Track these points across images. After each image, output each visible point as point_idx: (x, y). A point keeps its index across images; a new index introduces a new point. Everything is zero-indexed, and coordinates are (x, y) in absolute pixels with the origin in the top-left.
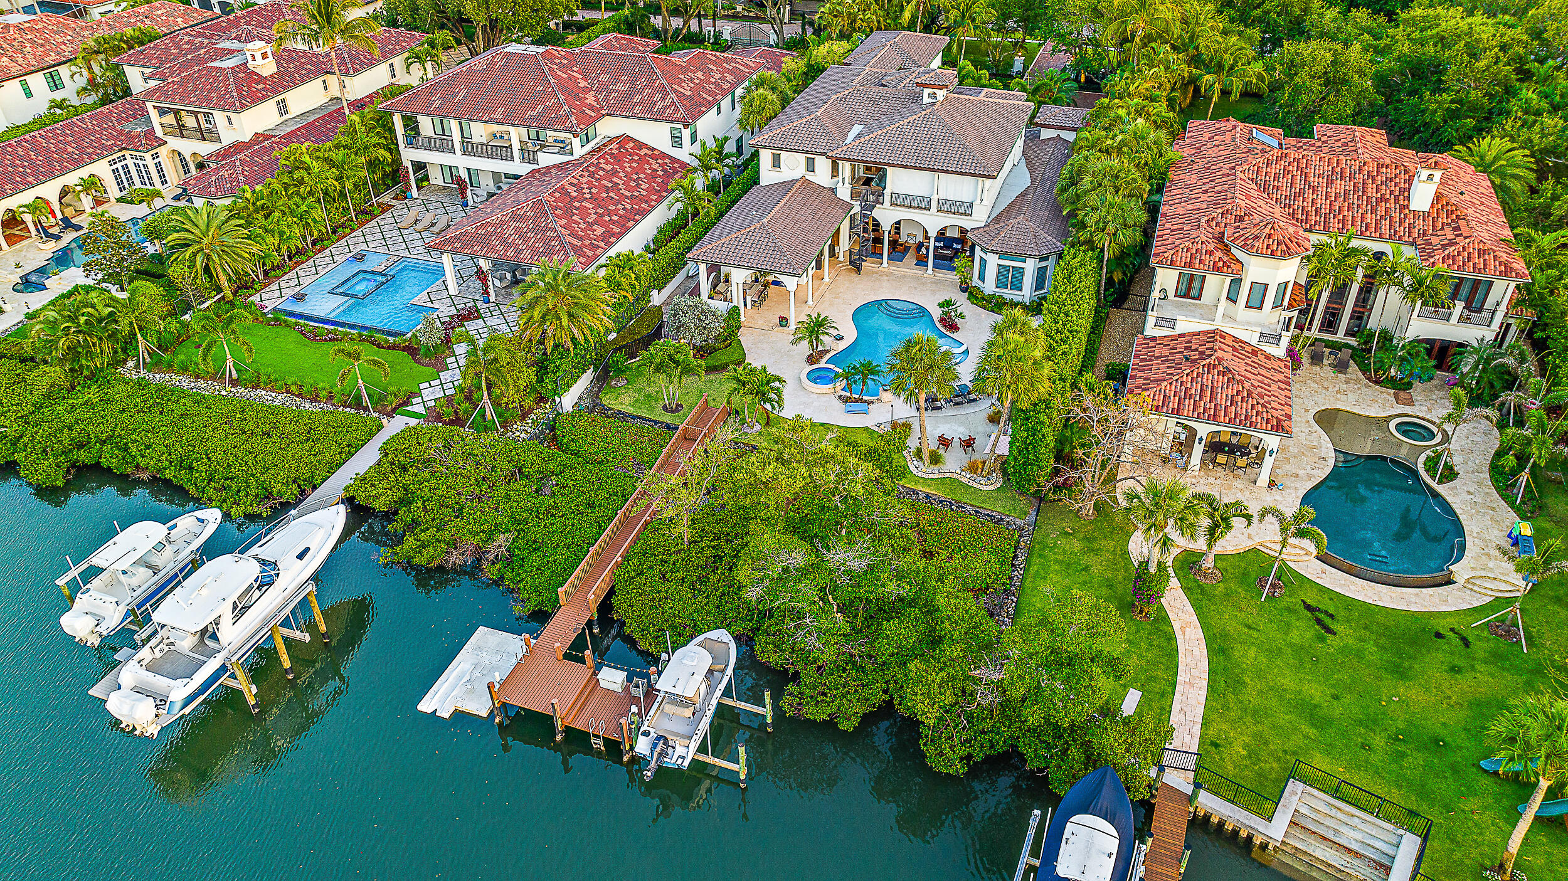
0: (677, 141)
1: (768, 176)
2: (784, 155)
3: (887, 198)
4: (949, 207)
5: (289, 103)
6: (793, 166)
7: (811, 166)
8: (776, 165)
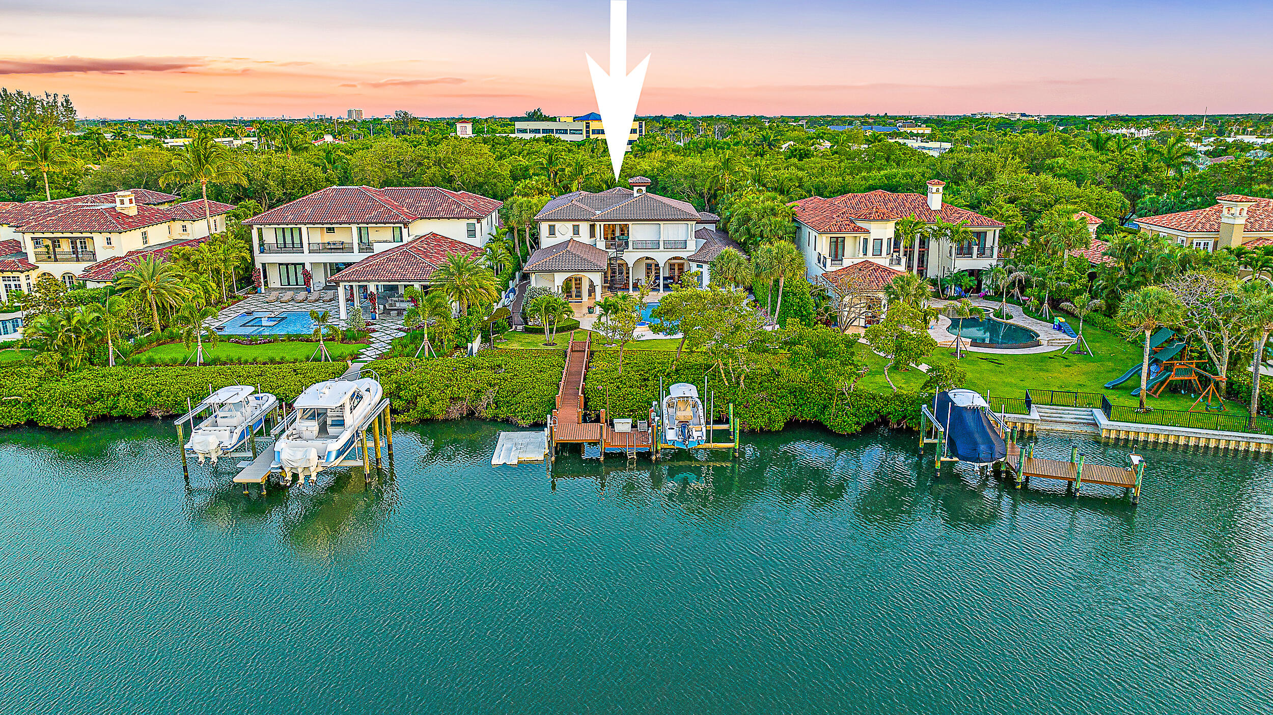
0: (472, 233)
1: (546, 241)
2: (558, 225)
3: (630, 244)
4: (671, 245)
5: (149, 235)
6: (564, 231)
7: (576, 231)
8: (552, 233)
